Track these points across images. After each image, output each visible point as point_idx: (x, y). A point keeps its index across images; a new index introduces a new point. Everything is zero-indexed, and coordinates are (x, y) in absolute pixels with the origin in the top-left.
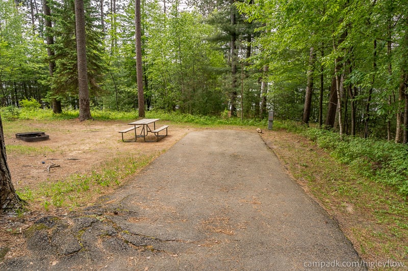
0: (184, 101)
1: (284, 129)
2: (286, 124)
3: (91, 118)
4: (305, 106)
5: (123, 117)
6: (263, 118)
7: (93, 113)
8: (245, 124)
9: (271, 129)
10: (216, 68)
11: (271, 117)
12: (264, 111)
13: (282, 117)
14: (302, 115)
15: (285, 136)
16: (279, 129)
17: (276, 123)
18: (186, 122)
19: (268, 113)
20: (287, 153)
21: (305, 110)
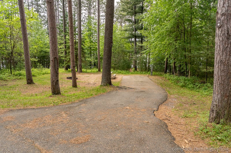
0: (115, 65)
1: (157, 75)
2: (157, 73)
3: (83, 72)
4: (165, 66)
5: (91, 72)
6: (149, 71)
7: (83, 70)
8: (142, 74)
9: (152, 75)
10: (128, 50)
11: (152, 71)
12: (149, 68)
13: (156, 71)
14: (164, 70)
15: (156, 77)
16: (155, 75)
17: (154, 73)
18: (118, 73)
19: (150, 69)
20: (157, 81)
21: (165, 68)
